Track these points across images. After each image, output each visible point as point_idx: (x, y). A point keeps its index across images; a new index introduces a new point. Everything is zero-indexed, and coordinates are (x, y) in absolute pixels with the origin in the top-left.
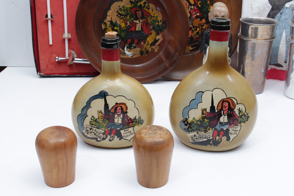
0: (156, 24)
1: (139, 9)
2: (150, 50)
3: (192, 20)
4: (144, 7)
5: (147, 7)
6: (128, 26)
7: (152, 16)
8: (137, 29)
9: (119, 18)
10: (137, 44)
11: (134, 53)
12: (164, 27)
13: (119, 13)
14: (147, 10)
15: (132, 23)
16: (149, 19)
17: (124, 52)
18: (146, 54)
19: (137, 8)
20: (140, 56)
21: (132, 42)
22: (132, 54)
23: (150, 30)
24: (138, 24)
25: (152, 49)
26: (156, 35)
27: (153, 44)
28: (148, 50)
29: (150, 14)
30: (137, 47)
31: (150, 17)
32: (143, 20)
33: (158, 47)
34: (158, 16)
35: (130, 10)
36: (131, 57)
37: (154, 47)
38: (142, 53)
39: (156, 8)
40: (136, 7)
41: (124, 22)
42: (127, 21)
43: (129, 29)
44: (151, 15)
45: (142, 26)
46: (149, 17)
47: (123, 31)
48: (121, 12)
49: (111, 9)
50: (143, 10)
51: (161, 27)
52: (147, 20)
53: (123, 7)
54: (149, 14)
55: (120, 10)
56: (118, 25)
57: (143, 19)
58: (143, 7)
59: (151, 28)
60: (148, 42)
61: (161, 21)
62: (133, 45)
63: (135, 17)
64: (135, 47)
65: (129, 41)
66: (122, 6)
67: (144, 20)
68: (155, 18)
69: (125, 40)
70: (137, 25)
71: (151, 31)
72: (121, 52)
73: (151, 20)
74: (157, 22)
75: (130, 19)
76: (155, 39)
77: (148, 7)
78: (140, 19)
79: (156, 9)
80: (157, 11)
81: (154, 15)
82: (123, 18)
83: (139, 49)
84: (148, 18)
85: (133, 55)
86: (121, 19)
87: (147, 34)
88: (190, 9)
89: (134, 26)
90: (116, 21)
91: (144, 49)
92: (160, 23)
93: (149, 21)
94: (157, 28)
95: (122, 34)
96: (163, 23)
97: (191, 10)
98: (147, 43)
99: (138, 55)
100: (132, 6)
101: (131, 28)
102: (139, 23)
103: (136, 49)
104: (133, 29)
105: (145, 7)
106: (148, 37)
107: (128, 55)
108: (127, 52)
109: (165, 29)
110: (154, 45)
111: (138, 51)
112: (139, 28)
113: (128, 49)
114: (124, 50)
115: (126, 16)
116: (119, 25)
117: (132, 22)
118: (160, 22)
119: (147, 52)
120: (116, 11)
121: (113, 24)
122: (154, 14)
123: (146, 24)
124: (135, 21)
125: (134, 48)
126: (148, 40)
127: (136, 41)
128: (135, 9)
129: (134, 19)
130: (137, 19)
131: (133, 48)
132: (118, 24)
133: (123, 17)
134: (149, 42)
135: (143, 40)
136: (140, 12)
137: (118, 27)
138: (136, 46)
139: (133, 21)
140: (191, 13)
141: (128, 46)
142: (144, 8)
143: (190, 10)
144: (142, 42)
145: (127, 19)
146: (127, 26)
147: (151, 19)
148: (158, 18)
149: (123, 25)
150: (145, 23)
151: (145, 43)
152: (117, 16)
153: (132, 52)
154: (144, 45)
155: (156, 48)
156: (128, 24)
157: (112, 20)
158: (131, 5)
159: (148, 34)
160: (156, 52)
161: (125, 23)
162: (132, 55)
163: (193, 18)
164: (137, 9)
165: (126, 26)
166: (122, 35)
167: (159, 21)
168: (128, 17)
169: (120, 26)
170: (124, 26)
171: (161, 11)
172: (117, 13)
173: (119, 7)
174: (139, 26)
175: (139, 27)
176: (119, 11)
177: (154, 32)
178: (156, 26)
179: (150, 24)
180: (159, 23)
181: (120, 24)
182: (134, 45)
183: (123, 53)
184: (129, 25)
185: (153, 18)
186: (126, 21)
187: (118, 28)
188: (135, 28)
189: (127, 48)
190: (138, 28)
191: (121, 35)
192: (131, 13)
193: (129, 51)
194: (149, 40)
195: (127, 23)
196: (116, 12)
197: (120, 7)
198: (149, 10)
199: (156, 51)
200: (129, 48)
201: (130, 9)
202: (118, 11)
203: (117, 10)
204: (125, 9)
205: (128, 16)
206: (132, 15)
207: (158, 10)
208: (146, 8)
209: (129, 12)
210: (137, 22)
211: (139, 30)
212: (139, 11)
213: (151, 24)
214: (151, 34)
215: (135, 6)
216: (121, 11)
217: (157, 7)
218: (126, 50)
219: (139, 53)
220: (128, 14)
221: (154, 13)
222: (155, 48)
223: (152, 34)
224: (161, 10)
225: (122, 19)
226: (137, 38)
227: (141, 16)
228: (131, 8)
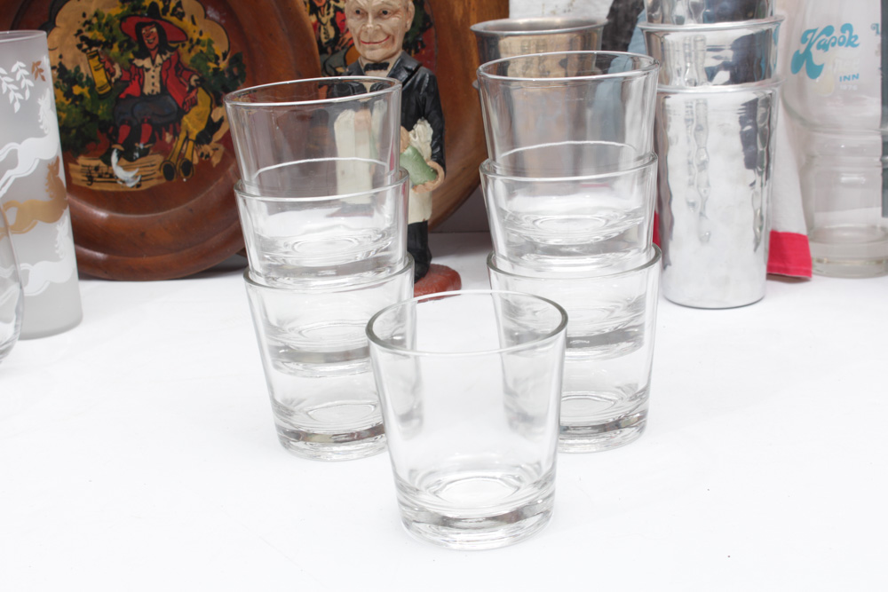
0: (208, 68)
1: (150, 20)
2: (196, 161)
3: (345, 50)
4: (166, 9)
5: (175, 9)
6: (117, 80)
7: (195, 41)
8: (147, 90)
9: (84, 56)
10: (152, 140)
11: (144, 174)
12: (236, 78)
13: (84, 39)
14: (174, 19)
15: (129, 71)
16: (182, 50)
17: (110, 172)
18: (182, 175)
19: (142, 16)
20: (164, 181)
21: (135, 136)
22: (136, 177)
23: (192, 88)
24: (151, 73)
25: (202, 154)
26: (211, 107)
27: (204, 138)
28: (190, 159)
29: (186, 35)
30: (151, 151)
31: (187, 43)
32: (164, 57)
33: (222, 148)
34: (212, 39)
35: (120, 25)
36: (135, 189)
37: (207, 148)
38: (168, 171)
39: (205, 10)
40: (139, 13)
41: (104, 67)
42: (113, 64)
43: (122, 92)
44: (190, 36)
45: (164, 77)
46: (184, 45)
47: (101, 97)
48: (89, 35)
49: (57, 24)
50: (161, 23)
51: (227, 76)
52: (179, 56)
53: (96, 15)
54: (183, 32)
55: (87, 26)
56: (84, 80)
57: (165, 54)
58: (163, 10)
59: (193, 83)
60: (187, 133)
61: (225, 55)
62: (136, 144)
63: (136, 48)
64: (144, 153)
65: (124, 132)
66: (92, 12)
67: (168, 55)
68: (203, 46)
69: (111, 130)
70: (146, 74)
71: (193, 94)
72: (100, 171)
73: (193, 54)
74: (211, 61)
75: (122, 55)
76: (210, 119)
77: (179, 10)
78: (153, 53)
79: (206, 16)
80: (207, 21)
81: (202, 38)
82: (97, 53)
83: (158, 159)
84: (180, 48)
85: (141, 181)
86: (93, 57)
87: (181, 106)
88: (332, 10)
89: (137, 78)
90: (75, 66)
91: (176, 155)
92: (223, 65)
93: (187, 59)
94: (213, 82)
95: (98, 108)
96: (231, 63)
97: (339, 13)
98: (183, 136)
99: (159, 178)
100: (126, 9)
101: (128, 86)
102: (153, 68)
103: (149, 158)
104: (132, 89)
105: (168, 11)
106: (186, 113)
107: (124, 182)
108: (120, 172)
109: (240, 82)
110: (208, 141)
111: (158, 166)
112: (153, 84)
113: (124, 162)
114: (109, 163)
115: (108, 45)
116: (88, 77)
117: (127, 65)
118: (221, 58)
119: (187, 166)
120: (75, 32)
121: (66, 76)
122: (201, 34)
123: (174, 70)
124: (139, 63)
125: (141, 156)
126: (187, 125)
127: (146, 130)
128: (136, 20)
129: (134, 53)
130: (144, 53)
131: (137, 155)
132: (85, 75)
133: (100, 49)
134: (190, 130)
135: (171, 126)
136: (154, 30)
137: (83, 87)
138: (147, 146)
139: (131, 61)
140: (339, 25)
141: (122, 149)
142: (165, 14)
143: (335, 16)
144: (167, 134)
145: (111, 55)
146: (113, 80)
147: (190, 51)
148: (214, 46)
149: (100, 78)
150: (173, 65)
151: (176, 134)
152: (79, 46)
153: (137, 170)
154: (174, 145)
155: (215, 150)
156: (118, 73)
157: (63, 62)
158: (122, 8)
159: (184, 103)
160: (218, 165)
161: (107, 70)
162: (139, 179)
163: (346, 40)
164: (143, 20)
165: (109, 82)
166: (100, 112)
167: (217, 58)
168: (116, 49)
169: (91, 83)
170: (105, 81)
171: (223, 21)
172: (78, 38)
173: (84, 15)
174: (153, 77)
175: (152, 80)
176: (84, 29)
177: (203, 97)
178: (210, 75)
179: (189, 70)
180: (218, 64)
181: (90, 76)
182: (141, 146)
183: (107, 173)
184: (121, 77)
185: (199, 48)
186: (108, 65)
187: (85, 91)
188: (142, 86)
189: (119, 157)
190: (151, 84)
191: (95, 112)
192: (125, 35)
193: (126, 168)
194: (190, 126)
195: (114, 69)
196: (76, 35)
197: (88, 18)
198: (181, 19)
199: (216, 160)
200: (127, 155)
201: (118, 22)
202: (80, 32)
203: (79, 27)
204: (104, 21)
205: (116, 46)
206: (128, 41)
207: (213, 19)
208: (172, 15)
209: (117, 32)
210: (147, 63)
211: (155, 93)
212: (148, 28)
213: (191, 68)
214: (194, 103)
215: (134, 9)
216: (90, 29)
217: (209, 8)
218: (118, 164)
219: (160, 174)
220: (114, 40)
221: (198, 29)
222: (211, 153)
223: (200, 102)
224: (222, 18)
225: (97, 58)
226: (150, 122)
227: (156, 42)
228: (123, 18)
